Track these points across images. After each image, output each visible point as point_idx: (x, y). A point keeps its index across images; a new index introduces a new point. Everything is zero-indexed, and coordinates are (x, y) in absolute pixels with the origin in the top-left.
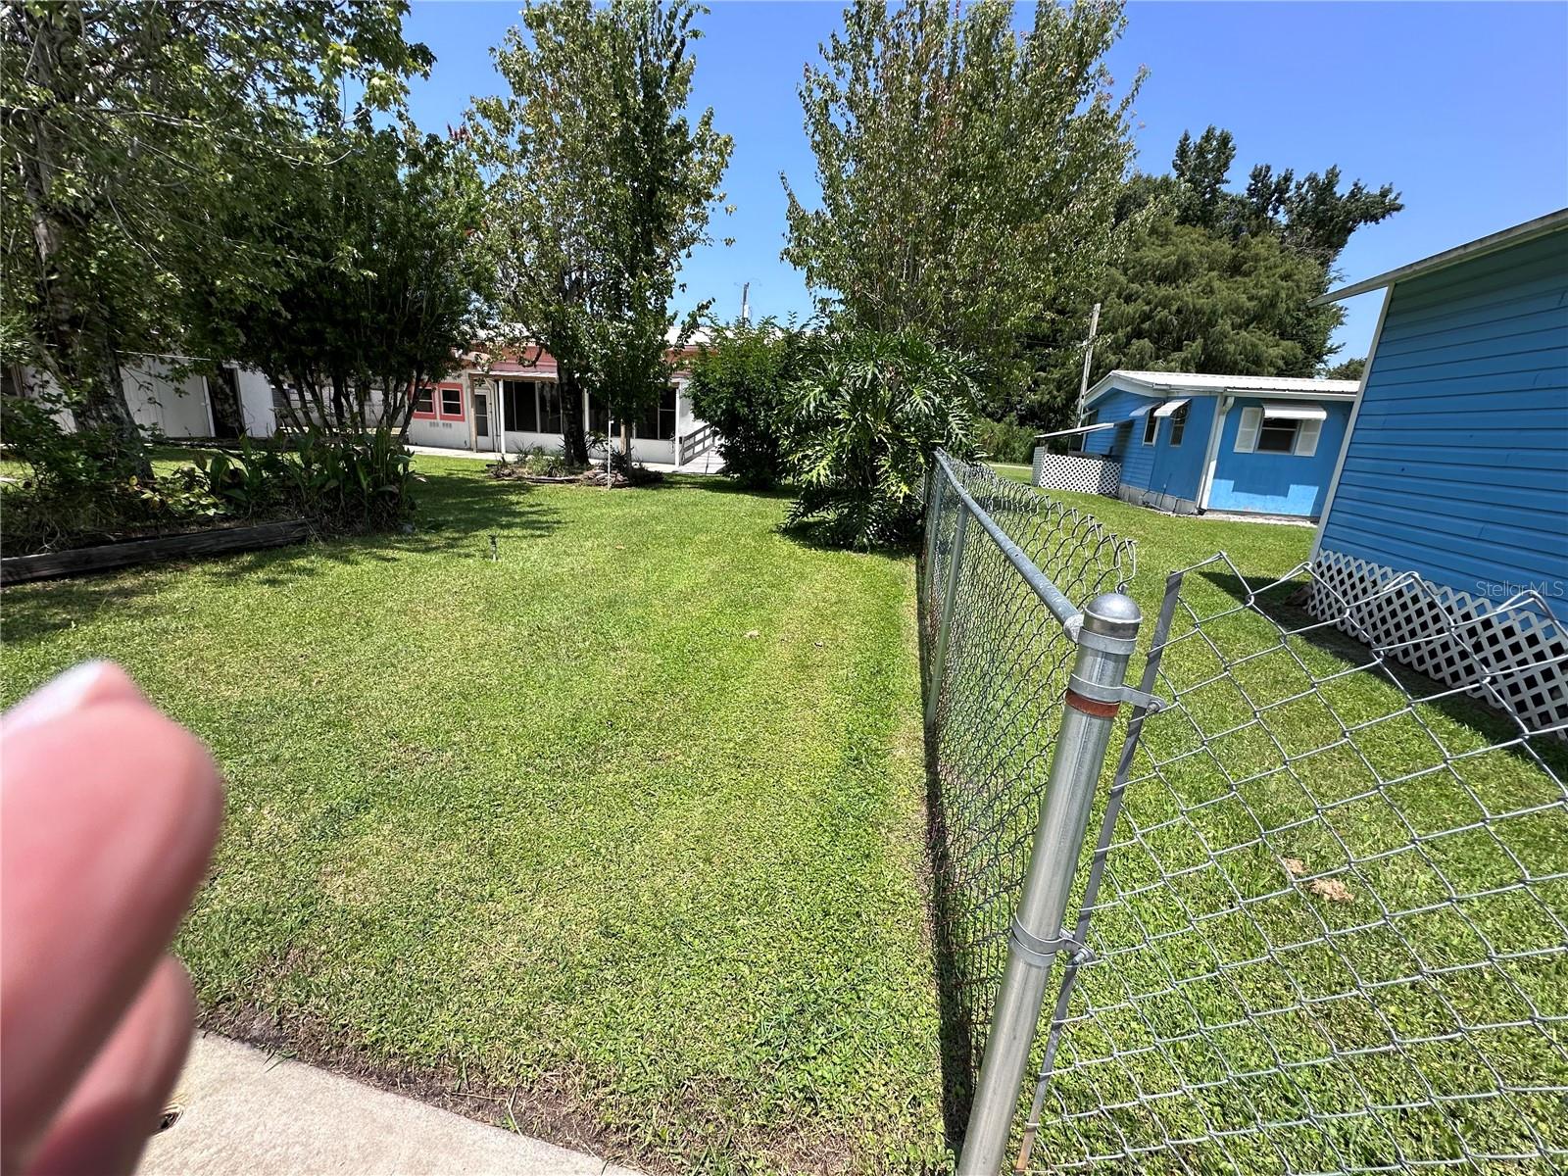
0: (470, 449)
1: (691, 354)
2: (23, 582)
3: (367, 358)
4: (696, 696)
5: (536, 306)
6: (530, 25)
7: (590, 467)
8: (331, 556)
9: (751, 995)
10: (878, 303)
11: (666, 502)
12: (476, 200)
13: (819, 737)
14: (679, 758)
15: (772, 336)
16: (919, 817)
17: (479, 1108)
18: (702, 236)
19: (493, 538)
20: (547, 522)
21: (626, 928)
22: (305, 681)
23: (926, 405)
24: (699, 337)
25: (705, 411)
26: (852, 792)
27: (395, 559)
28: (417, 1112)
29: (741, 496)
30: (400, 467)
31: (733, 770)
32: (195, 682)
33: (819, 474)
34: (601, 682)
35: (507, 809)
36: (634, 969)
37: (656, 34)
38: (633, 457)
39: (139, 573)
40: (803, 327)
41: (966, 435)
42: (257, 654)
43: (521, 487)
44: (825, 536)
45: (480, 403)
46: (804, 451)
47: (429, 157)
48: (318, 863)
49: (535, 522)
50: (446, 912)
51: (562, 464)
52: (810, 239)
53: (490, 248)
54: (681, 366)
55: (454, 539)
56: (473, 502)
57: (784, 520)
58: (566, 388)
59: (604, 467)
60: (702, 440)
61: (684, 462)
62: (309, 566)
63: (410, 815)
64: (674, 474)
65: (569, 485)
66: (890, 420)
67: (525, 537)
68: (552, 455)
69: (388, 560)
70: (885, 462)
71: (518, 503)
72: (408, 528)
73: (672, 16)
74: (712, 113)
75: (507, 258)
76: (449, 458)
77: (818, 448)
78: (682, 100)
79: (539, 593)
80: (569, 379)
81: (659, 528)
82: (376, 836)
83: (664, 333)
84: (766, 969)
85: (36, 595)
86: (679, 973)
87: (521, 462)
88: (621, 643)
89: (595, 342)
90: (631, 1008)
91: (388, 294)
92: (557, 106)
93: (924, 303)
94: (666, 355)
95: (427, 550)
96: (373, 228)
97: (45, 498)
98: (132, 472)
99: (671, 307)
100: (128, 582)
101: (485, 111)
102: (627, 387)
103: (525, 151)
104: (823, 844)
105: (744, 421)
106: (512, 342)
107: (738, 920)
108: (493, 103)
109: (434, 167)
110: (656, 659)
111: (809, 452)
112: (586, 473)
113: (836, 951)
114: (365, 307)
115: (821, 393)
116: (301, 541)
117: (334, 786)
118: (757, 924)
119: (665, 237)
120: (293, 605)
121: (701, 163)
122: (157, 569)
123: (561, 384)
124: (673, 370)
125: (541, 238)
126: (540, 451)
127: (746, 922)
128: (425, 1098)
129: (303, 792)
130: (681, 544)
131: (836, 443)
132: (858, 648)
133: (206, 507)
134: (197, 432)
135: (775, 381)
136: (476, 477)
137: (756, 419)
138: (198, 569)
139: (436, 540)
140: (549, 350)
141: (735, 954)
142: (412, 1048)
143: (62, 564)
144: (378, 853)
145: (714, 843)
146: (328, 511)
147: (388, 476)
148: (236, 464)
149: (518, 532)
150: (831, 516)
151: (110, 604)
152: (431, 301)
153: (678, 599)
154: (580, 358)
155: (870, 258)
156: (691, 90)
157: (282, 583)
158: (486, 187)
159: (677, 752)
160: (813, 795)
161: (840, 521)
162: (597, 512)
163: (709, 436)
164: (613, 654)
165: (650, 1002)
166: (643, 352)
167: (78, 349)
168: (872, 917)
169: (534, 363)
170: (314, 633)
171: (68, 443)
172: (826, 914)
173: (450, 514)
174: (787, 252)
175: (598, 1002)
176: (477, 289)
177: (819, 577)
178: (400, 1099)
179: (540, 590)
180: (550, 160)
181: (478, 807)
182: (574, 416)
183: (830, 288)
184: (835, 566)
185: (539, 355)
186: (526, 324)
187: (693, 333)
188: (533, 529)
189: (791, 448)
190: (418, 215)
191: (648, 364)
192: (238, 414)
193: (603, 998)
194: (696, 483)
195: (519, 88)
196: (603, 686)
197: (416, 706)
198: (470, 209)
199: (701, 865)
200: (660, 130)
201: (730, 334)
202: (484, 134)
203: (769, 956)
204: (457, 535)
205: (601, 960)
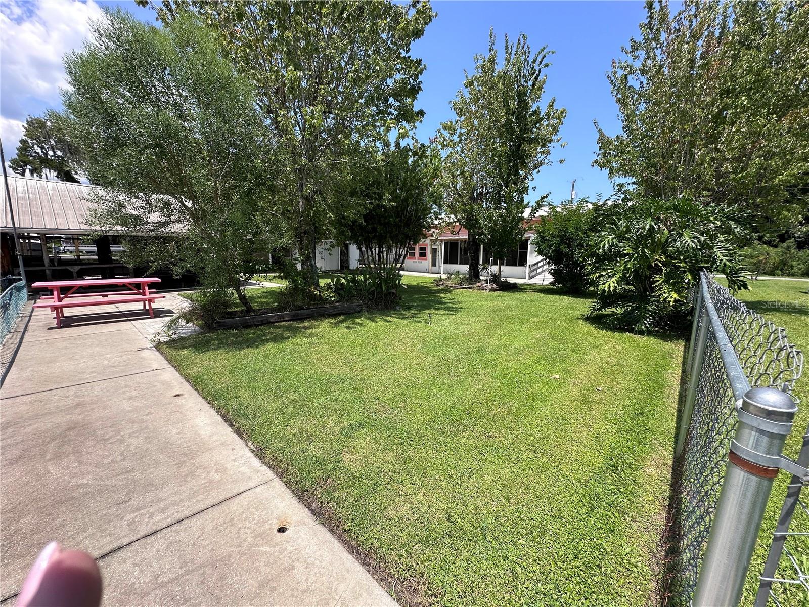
0: (428, 272)
1: (537, 222)
2: (281, 322)
3: (391, 237)
4: (516, 407)
5: (460, 207)
6: (467, 87)
7: (480, 281)
8: (369, 319)
9: (520, 586)
10: (661, 181)
11: (517, 299)
12: (438, 166)
13: (590, 447)
14: (500, 439)
15: (586, 208)
16: (660, 519)
17: (382, 580)
18: (546, 161)
19: (430, 314)
20: (456, 308)
21: (459, 520)
22: (352, 370)
23: (693, 241)
24: (541, 213)
25: (543, 251)
26: (607, 486)
27: (391, 321)
28: (359, 569)
29: (562, 297)
30: (398, 281)
31: (531, 453)
32: (318, 365)
33: (610, 286)
34: (467, 390)
35: (415, 443)
36: (460, 544)
37: (526, 72)
38: (502, 276)
39: (310, 321)
40: (606, 201)
41: (730, 261)
42: (338, 356)
43: (447, 290)
44: (613, 323)
45: (434, 251)
46: (600, 272)
47: (420, 153)
48: (343, 446)
49: (450, 307)
50: (383, 483)
51: (467, 279)
52: (612, 152)
53: (442, 185)
54: (530, 228)
55: (415, 314)
56: (426, 297)
57: (587, 312)
58: (471, 243)
59: (487, 281)
60: (542, 266)
61: (531, 278)
62: (360, 322)
63: (377, 435)
64: (525, 284)
65: (469, 290)
66: (665, 252)
67: (444, 314)
68: (463, 274)
69: (388, 322)
70: (659, 279)
71: (444, 298)
72: (398, 308)
73: (534, 61)
74: (554, 100)
75: (449, 187)
76: (419, 277)
77: (609, 271)
78: (538, 98)
79: (446, 342)
80: (473, 239)
81: (511, 313)
82: (363, 440)
83: (522, 212)
84: (531, 575)
85: (284, 326)
86: (481, 555)
87: (448, 279)
88: (480, 372)
89: (486, 221)
90: (454, 563)
91: (400, 211)
92: (475, 118)
93: (699, 176)
94: (523, 224)
95: (403, 318)
96: (398, 184)
97: (290, 293)
98: (313, 284)
99: (526, 199)
100: (307, 324)
101: (445, 128)
102: (500, 241)
103: (461, 140)
104: (581, 513)
105: (566, 255)
106: (449, 224)
107: (519, 539)
108: (449, 123)
109: (421, 157)
110: (497, 383)
111: (604, 273)
112: (478, 284)
113: (578, 583)
114: (392, 216)
115: (613, 239)
116: (360, 312)
117: (353, 415)
118: (531, 546)
119: (525, 166)
120: (353, 338)
121: (547, 125)
122: (315, 320)
123: (469, 242)
124: (526, 231)
125: (464, 176)
126: (458, 273)
127: (524, 542)
128: (363, 564)
129: (343, 415)
130: (522, 323)
131: (622, 268)
132: (627, 396)
133: (331, 297)
134: (335, 268)
135: (586, 233)
136: (429, 285)
137: (573, 254)
138: (327, 320)
139: (408, 314)
140: (465, 226)
141: (515, 558)
142: (361, 539)
143: (291, 316)
144: (363, 448)
145: (513, 491)
146: (370, 299)
147: (392, 286)
148: (343, 281)
149: (442, 312)
150: (619, 311)
151: (301, 331)
152: (417, 211)
153: (515, 352)
154: (479, 229)
155: (654, 156)
156: (544, 92)
157: (351, 328)
158: (442, 159)
159: (501, 435)
160: (579, 480)
161: (625, 315)
162: (480, 304)
163: (545, 264)
164: (476, 377)
165: (464, 564)
166: (510, 223)
167: (305, 242)
168: (609, 572)
169: (458, 233)
170: (357, 350)
171: (298, 273)
172: (576, 557)
173: (415, 302)
174: (596, 162)
175: (439, 552)
176: (435, 203)
177: (606, 348)
178: (354, 560)
179: (447, 340)
180: (471, 141)
181: (403, 439)
182: (474, 256)
183: (626, 176)
184: (618, 342)
185: (460, 229)
186: (455, 216)
187: (538, 211)
188: (449, 310)
189: (592, 270)
190: (414, 177)
191: (512, 229)
192: (348, 260)
193: (442, 552)
194: (536, 289)
195: (460, 115)
196: (468, 392)
197: (387, 387)
198: (435, 170)
199: (504, 501)
200: (525, 115)
201: (559, 210)
202: (444, 137)
203: (535, 568)
204: (416, 312)
205: (444, 532)
